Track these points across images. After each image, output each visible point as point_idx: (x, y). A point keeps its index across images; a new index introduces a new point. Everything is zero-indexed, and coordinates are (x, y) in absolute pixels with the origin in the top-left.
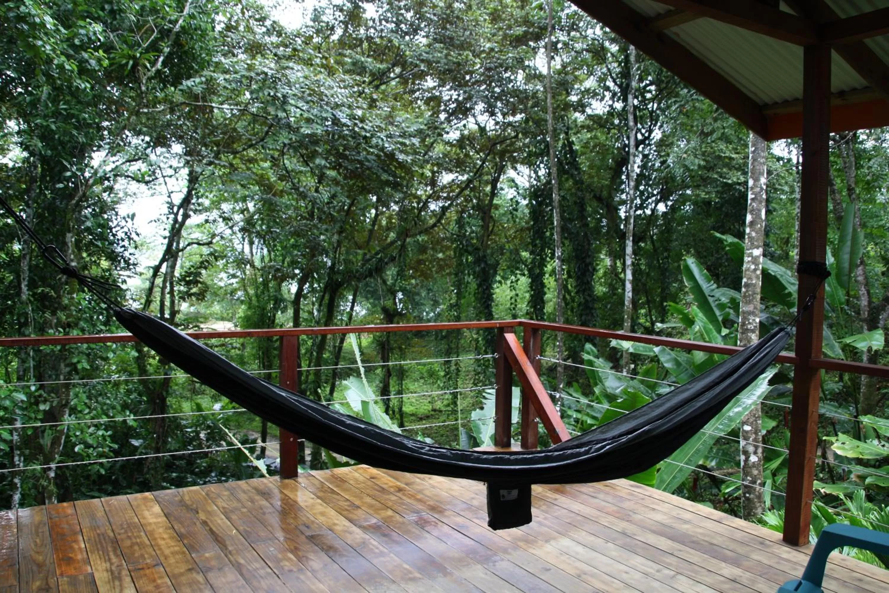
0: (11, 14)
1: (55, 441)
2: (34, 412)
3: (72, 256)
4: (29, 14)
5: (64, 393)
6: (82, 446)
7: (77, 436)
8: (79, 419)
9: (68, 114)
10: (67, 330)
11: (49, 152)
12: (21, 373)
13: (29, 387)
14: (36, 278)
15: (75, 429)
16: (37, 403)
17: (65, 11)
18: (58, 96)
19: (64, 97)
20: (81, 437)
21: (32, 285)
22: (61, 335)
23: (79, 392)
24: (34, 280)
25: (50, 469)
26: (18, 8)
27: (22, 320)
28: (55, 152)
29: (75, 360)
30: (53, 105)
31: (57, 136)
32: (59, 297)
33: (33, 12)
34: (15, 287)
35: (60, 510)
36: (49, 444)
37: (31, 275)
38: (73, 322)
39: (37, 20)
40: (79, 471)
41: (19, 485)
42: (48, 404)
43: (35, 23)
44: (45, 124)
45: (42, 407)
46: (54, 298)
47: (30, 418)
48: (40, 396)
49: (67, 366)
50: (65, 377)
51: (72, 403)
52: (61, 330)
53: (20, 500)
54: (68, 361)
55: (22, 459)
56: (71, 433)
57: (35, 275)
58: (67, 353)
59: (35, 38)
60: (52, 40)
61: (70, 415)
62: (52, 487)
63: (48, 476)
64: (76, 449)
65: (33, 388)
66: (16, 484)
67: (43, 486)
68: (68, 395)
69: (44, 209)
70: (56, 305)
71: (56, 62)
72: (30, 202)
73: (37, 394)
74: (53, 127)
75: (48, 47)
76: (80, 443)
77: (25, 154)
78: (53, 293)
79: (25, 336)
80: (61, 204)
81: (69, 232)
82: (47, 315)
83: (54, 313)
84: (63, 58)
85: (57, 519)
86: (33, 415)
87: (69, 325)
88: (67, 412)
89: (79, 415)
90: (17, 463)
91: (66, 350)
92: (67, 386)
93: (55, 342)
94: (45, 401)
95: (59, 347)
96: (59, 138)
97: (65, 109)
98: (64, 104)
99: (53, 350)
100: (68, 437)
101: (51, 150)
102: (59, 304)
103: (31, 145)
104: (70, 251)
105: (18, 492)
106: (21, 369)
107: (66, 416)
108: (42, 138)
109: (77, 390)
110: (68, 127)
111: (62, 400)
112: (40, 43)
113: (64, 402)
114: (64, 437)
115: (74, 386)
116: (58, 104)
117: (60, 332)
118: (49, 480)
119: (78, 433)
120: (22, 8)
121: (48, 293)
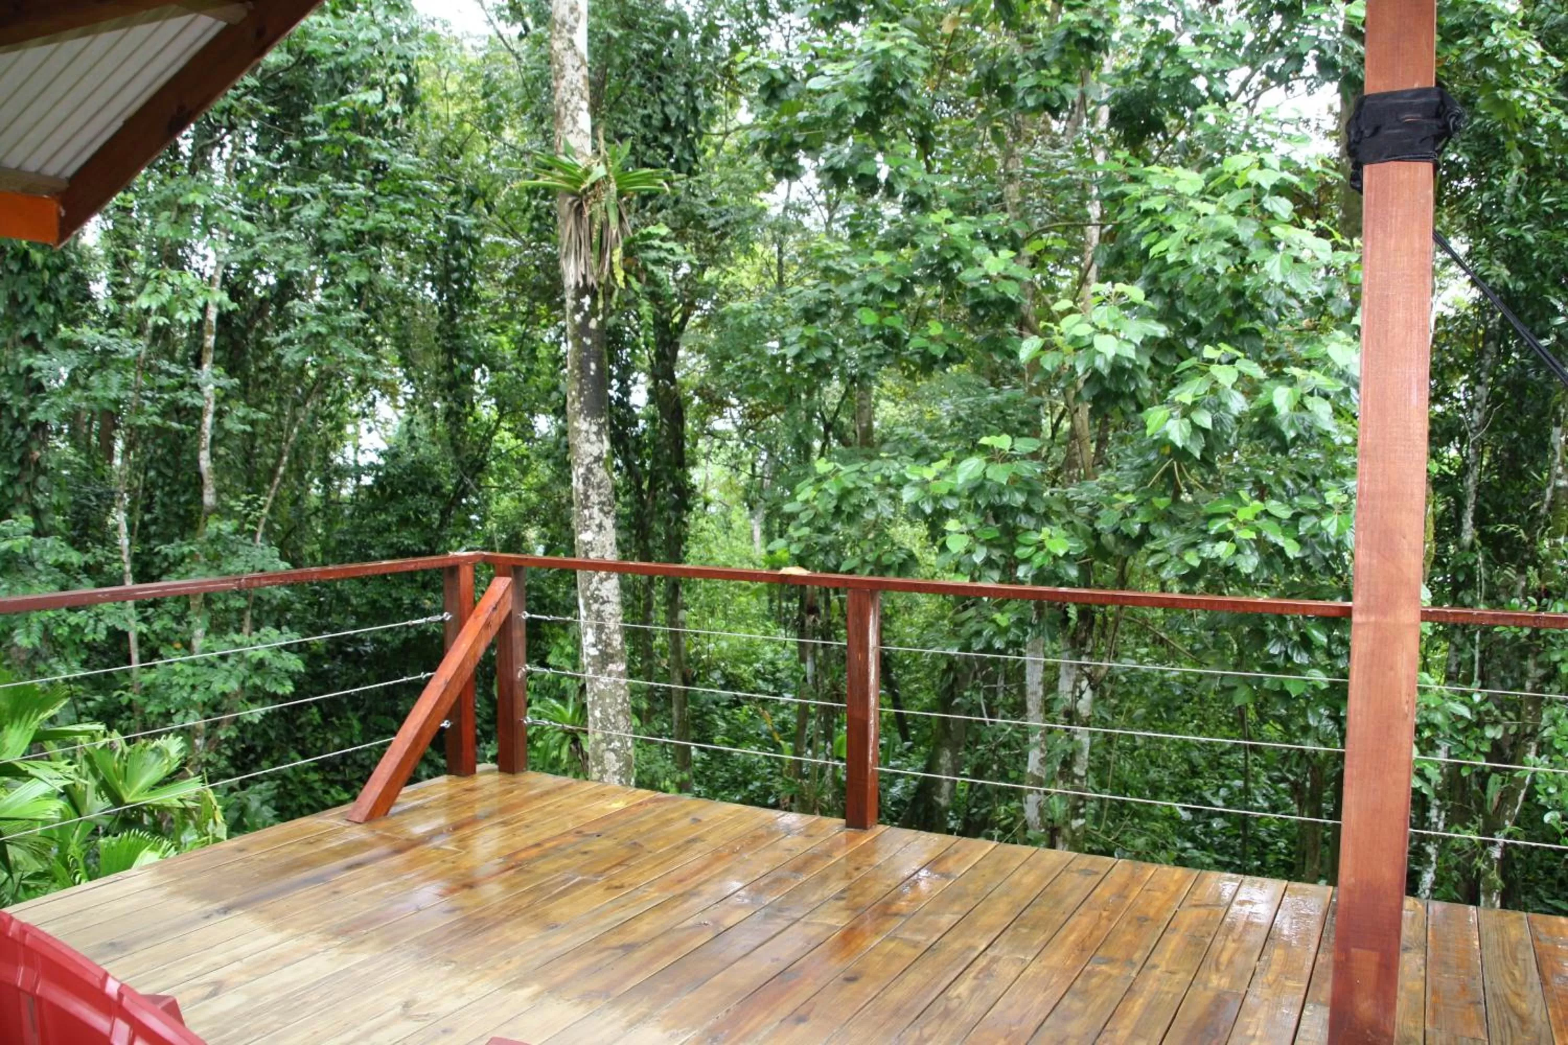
0: (1468, 57)
1: (1507, 797)
2: (1476, 739)
3: (1560, 470)
4: (1500, 47)
5: (1529, 713)
6: (1558, 815)
7: (1549, 795)
8: (1556, 765)
9: (1556, 211)
10: (1544, 601)
11: (1521, 285)
12: (1453, 669)
13: (1470, 695)
14: (1488, 506)
15: (1548, 781)
16: (1480, 724)
17: (1552, 27)
18: (1538, 181)
19: (1549, 183)
20: (1556, 797)
21: (1480, 520)
22: (1533, 609)
23: (1559, 716)
24: (1484, 509)
25: (1494, 843)
26: (1481, 42)
27: (1461, 578)
28: (1531, 284)
29: (1556, 657)
30: (1529, 201)
31: (1535, 255)
32: (1532, 541)
33: (1507, 42)
34: (1450, 520)
35: (1555, 929)
36: (1496, 800)
37: (1481, 500)
38: (1557, 589)
39: (1514, 54)
40: (1536, 856)
41: (1433, 858)
42: (1501, 728)
43: (1510, 61)
44: (1516, 234)
45: (1490, 733)
46: (1525, 544)
47: (1468, 749)
48: (1488, 713)
49: (1540, 665)
50: (1534, 684)
51: (1545, 734)
52: (1534, 601)
53: (1434, 883)
54: (1541, 658)
55: (1443, 814)
56: (1539, 788)
57: (1486, 501)
58: (1540, 642)
59: (1507, 87)
60: (1536, 84)
61: (1538, 754)
62: (1494, 876)
63: (1488, 856)
64: (1547, 818)
65: (1477, 698)
66: (1429, 856)
67: (1479, 870)
68: (1540, 718)
69: (1506, 385)
70: (1527, 556)
71: (1543, 121)
72: (1483, 375)
73: (1482, 708)
74: (1530, 238)
75: (1531, 98)
76: (1554, 809)
77: (1476, 293)
78: (1522, 533)
79: (1465, 606)
80: (1537, 374)
81: (1558, 424)
82: (1510, 572)
83: (1521, 570)
84: (1556, 112)
85: (1549, 944)
86: (1473, 745)
87: (1548, 593)
88: (1534, 748)
89: (1556, 758)
90: (1434, 820)
91: (1539, 637)
92: (1537, 703)
93: (1519, 622)
94: (1496, 723)
95: (1527, 631)
96: (1540, 256)
97: (1551, 205)
98: (1548, 196)
99: (1516, 638)
100: (1531, 794)
101: (1525, 280)
102: (1533, 553)
103: (1489, 276)
104: (1558, 460)
105: (1431, 870)
106: (1454, 663)
107: (1531, 756)
108: (1509, 262)
109: (1556, 710)
110: (1557, 235)
111: (1526, 725)
112: (1517, 93)
113: (1529, 730)
114: (1523, 792)
115: (1550, 702)
116: (1539, 197)
117: (1530, 604)
118: (1491, 862)
119: (1552, 790)
120: (1489, 42)
121: (1514, 533)
